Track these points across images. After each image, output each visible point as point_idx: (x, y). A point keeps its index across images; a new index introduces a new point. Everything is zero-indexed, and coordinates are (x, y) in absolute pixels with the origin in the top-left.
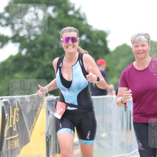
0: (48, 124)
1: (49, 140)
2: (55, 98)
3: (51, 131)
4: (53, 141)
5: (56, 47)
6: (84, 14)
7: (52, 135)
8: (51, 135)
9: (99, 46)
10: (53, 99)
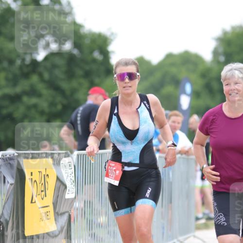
0: (2, 200)
1: (5, 229)
2: (16, 154)
3: (9, 212)
4: (12, 230)
5: (18, 62)
6: (69, 4)
7: (10, 219)
8: (8, 219)
9: (94, 61)
10: (12, 156)
